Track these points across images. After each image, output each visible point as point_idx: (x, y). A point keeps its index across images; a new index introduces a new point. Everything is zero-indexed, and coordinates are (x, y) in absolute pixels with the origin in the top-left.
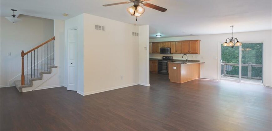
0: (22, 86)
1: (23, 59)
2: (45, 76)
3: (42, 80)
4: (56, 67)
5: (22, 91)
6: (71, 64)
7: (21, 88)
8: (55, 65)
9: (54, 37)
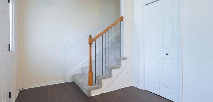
0: (91, 87)
1: (90, 47)
2: (114, 72)
3: (111, 78)
4: (125, 59)
5: (90, 95)
6: (167, 54)
7: (89, 91)
8: (124, 56)
9: (122, 16)
